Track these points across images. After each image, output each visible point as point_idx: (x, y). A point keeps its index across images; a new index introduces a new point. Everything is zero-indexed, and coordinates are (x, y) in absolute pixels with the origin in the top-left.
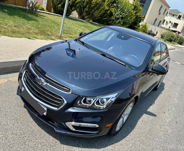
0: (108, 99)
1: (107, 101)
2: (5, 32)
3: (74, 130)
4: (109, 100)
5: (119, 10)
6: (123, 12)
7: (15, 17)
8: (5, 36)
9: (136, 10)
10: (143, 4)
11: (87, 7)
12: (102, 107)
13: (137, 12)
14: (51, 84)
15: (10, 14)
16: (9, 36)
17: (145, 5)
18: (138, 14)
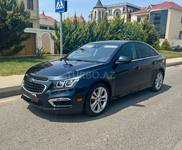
0: (73, 80)
1: (73, 81)
2: (15, 72)
3: (55, 106)
4: (75, 81)
5: (125, 34)
6: (130, 35)
7: (24, 62)
8: (16, 75)
9: (147, 29)
10: (157, 21)
11: (90, 40)
12: (70, 86)
13: (148, 30)
14: (37, 79)
15: (20, 62)
16: (18, 74)
17: (161, 21)
18: (150, 32)
